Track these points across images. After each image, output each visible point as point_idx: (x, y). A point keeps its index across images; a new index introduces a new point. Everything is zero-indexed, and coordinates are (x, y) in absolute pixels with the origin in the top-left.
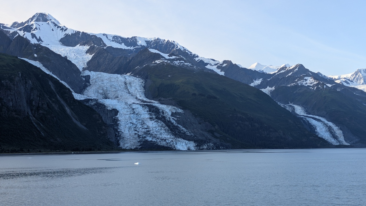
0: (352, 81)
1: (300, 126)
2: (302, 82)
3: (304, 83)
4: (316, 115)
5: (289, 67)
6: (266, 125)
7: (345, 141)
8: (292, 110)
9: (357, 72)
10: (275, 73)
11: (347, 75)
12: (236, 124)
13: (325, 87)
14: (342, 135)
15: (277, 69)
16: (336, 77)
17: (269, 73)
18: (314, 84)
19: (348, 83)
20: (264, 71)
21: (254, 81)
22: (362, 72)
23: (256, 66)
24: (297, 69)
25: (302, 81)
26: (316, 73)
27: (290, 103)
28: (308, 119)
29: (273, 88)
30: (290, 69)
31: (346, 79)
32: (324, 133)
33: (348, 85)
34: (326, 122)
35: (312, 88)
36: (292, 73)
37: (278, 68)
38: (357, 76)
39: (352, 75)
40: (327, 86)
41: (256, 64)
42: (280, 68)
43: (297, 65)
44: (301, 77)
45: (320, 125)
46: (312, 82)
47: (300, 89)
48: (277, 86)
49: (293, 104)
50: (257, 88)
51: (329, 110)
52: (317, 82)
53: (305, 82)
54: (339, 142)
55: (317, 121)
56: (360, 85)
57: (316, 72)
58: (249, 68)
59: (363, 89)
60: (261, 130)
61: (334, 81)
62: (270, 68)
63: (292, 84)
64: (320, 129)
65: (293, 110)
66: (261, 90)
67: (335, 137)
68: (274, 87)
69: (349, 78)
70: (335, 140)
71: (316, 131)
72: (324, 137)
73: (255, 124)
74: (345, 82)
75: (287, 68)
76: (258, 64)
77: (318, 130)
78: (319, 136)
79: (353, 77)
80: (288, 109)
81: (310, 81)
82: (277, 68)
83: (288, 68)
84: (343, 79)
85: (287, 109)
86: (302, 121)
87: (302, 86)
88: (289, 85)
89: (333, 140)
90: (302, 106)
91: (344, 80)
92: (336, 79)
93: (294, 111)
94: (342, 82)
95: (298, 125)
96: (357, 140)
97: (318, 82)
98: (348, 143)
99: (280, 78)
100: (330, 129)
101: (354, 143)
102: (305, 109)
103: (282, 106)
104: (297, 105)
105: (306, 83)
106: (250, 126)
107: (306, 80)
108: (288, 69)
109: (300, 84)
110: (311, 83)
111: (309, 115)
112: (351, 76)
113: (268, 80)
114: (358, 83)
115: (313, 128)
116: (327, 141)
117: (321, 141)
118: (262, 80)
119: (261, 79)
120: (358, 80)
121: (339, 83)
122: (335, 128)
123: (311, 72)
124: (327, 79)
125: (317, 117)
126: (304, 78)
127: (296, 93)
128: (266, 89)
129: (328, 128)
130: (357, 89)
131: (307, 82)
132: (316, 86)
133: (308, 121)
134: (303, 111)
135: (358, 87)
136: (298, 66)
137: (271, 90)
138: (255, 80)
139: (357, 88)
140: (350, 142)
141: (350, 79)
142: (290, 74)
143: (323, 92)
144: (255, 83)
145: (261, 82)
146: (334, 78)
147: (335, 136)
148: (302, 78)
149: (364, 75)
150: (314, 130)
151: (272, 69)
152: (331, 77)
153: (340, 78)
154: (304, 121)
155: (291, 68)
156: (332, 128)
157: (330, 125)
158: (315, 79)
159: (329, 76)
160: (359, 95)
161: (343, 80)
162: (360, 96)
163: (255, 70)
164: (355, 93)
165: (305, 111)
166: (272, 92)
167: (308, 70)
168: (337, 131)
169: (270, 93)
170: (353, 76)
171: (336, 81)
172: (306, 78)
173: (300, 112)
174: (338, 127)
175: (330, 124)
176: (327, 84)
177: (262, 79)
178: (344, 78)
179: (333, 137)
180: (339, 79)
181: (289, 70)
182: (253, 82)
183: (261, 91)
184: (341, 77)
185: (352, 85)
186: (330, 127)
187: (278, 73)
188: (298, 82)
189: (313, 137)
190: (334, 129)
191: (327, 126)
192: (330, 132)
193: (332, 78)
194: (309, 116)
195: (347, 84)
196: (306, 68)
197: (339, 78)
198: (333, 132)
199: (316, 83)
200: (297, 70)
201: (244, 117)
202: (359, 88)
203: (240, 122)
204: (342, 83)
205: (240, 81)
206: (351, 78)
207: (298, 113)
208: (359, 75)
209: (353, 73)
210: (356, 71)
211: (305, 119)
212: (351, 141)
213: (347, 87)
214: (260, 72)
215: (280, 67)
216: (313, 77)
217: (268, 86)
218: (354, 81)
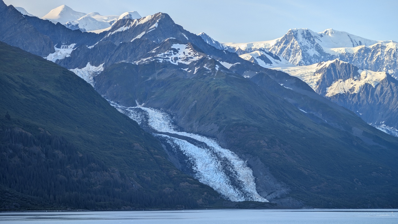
0: (276, 58)
1: (159, 157)
2: (168, 55)
3: (170, 57)
4: (196, 133)
5: (138, 20)
6: (81, 155)
7: (258, 193)
8: (142, 121)
9: (289, 36)
10: (105, 33)
11: (266, 42)
12: (11, 151)
13: (217, 69)
14: (252, 179)
15: (111, 23)
16: (243, 47)
17: (92, 32)
18: (194, 62)
19: (268, 61)
20: (81, 27)
21: (56, 49)
22: (300, 36)
23: (62, 14)
24: (156, 25)
25: (166, 53)
26: (199, 36)
27: (138, 103)
28: (177, 141)
29: (101, 68)
30: (140, 23)
31: (264, 51)
32: (211, 174)
33: (267, 66)
34: (218, 148)
35: (188, 70)
36: (144, 33)
37: (113, 22)
38: (289, 46)
39: (278, 44)
40: (222, 67)
41: (60, 9)
42: (116, 20)
43: (156, 15)
44: (164, 43)
45: (204, 155)
46: (189, 56)
47: (161, 73)
48: (110, 64)
49: (144, 106)
50: (62, 65)
51: (224, 121)
52: (199, 56)
53: (174, 56)
54: (245, 194)
55: (197, 148)
56: (293, 65)
57: (199, 34)
58: (44, 18)
59: (301, 76)
60: (68, 167)
61: (237, 55)
62: (94, 20)
63: (145, 59)
64: (204, 165)
65: (145, 120)
66: (71, 70)
67: (235, 183)
68: (101, 65)
69: (270, 51)
70: (237, 190)
71: (195, 168)
72: (211, 184)
73: (56, 152)
74: (262, 58)
75: (133, 22)
76: (67, 9)
77: (199, 167)
78: (201, 181)
79: (280, 47)
80: (133, 116)
81: (184, 53)
82: (109, 21)
83: (135, 21)
84: (258, 52)
85: (131, 117)
86: (163, 146)
87: (166, 65)
88: (137, 60)
89: (232, 190)
90: (165, 112)
91: (259, 53)
92: (242, 51)
93: (147, 122)
94: (255, 58)
95: (155, 156)
96: (284, 191)
97: (201, 57)
98: (265, 198)
99: (117, 44)
100: (227, 165)
101: (276, 198)
102: (172, 118)
103: (120, 110)
104: (155, 108)
105: (176, 59)
106: (43, 156)
107: (176, 51)
108: (135, 25)
109: (161, 61)
110: (187, 60)
111: (181, 131)
112: (276, 45)
113: (90, 47)
114: (289, 61)
115: (189, 161)
116: (219, 192)
117: (206, 193)
118: (75, 46)
119: (73, 45)
120: (289, 55)
121: (248, 59)
122: (237, 163)
123: (188, 33)
124: (222, 51)
125: (198, 138)
126: (172, 47)
127: (151, 80)
128: (83, 69)
129: (221, 163)
130: (286, 76)
131: (179, 57)
132: (197, 66)
133: (178, 147)
134: (167, 123)
135: (289, 71)
136: (158, 18)
137: (96, 73)
138: (59, 47)
139: (288, 73)
140: (269, 194)
141: (274, 52)
142: (139, 36)
143: (212, 79)
144: (59, 54)
145: (73, 52)
146: (237, 49)
147: (236, 180)
148: (165, 47)
149: (303, 44)
150: (191, 167)
151: (100, 22)
152: (232, 46)
153: (251, 49)
154: (168, 146)
155: (142, 22)
156: (230, 162)
157: (227, 156)
158: (196, 48)
159: (228, 44)
160: (291, 89)
161: (258, 54)
162: (292, 91)
163: (59, 23)
164: (282, 85)
165: (170, 122)
166: (97, 77)
167: (180, 28)
168: (242, 171)
169: (94, 78)
170: (280, 45)
171: (243, 56)
172: (175, 46)
173: (161, 125)
174: (244, 160)
175: (227, 153)
176: (221, 63)
177: (75, 44)
178: (260, 50)
179: (232, 185)
180: (249, 50)
181: (138, 25)
182: (53, 51)
183: (73, 74)
184: (253, 47)
185: (276, 65)
186: (226, 160)
187: (113, 33)
188: (158, 55)
189: (188, 184)
190: (236, 166)
191: (219, 158)
192: (225, 173)
193: (234, 48)
194: (180, 134)
195: (266, 63)
196: (176, 23)
197: (249, 49)
198: (232, 173)
199: (196, 58)
200: (155, 27)
201: (30, 134)
202: (292, 74)
203: (21, 146)
204: (255, 61)
205: (21, 48)
206: (274, 49)
207: (156, 128)
208: (293, 44)
209: (280, 39)
210: (286, 35)
211: (172, 141)
212: (271, 193)
213: (266, 69)
214: (69, 27)
215: (118, 18)
216: (192, 44)
217: (89, 63)
218: (281, 58)
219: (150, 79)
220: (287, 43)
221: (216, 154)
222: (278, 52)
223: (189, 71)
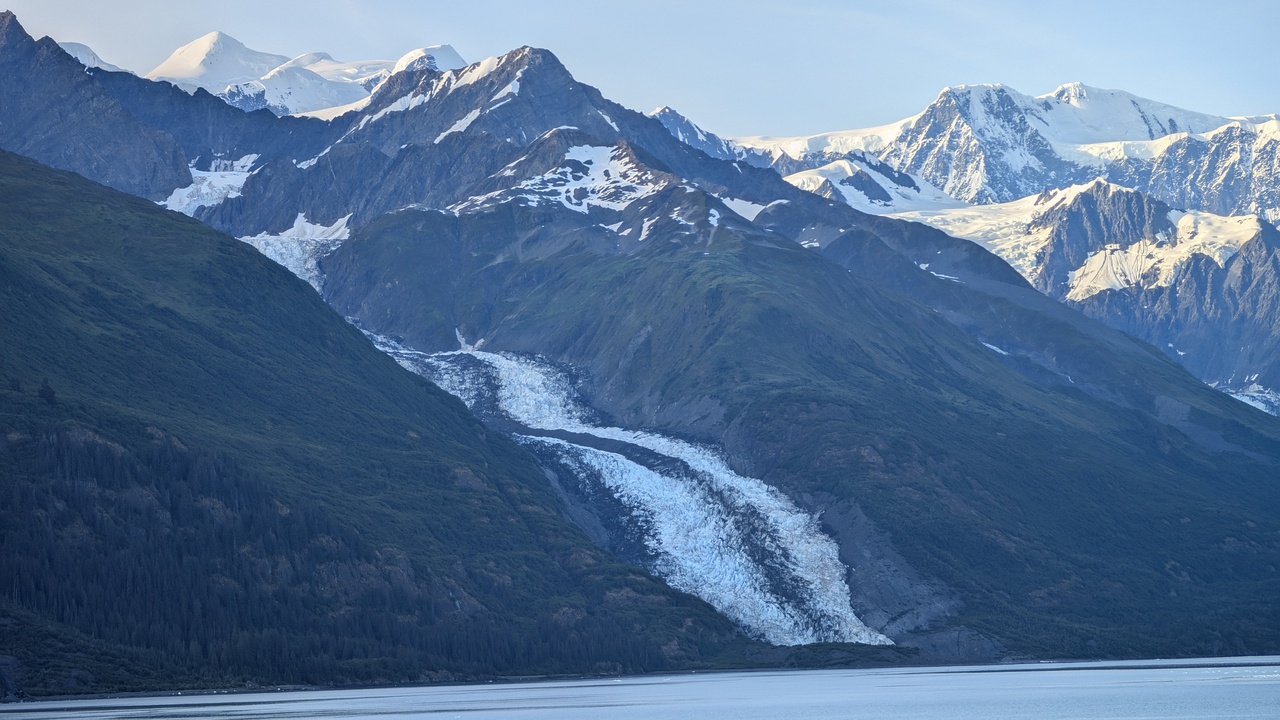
0: (904, 180)
1: (535, 509)
2: (554, 181)
3: (562, 189)
4: (652, 431)
5: (457, 73)
6: (285, 511)
7: (858, 615)
8: (480, 395)
9: (943, 109)
10: (352, 117)
11: (868, 132)
12: (60, 505)
13: (713, 221)
14: (837, 572)
15: (368, 86)
16: (796, 149)
17: (310, 115)
18: (639, 202)
19: (876, 193)
20: (272, 100)
21: (195, 173)
22: (978, 110)
23: (210, 60)
24: (513, 87)
25: (548, 176)
26: (654, 120)
27: (462, 340)
28: (593, 458)
29: (340, 230)
30: (462, 82)
31: (862, 159)
32: (705, 559)
33: (876, 208)
34: (724, 477)
35: (621, 229)
36: (474, 114)
37: (377, 80)
38: (943, 142)
39: (907, 136)
40: (730, 216)
41: (204, 44)
42: (385, 75)
43: (513, 54)
44: (542, 143)
45: (680, 501)
46: (624, 183)
47: (534, 240)
48: (369, 215)
49: (483, 349)
50: (217, 225)
51: (743, 387)
52: (655, 182)
53: (573, 186)
54: (816, 621)
55: (656, 476)
56: (959, 203)
57: (652, 111)
58: (153, 74)
59: (986, 236)
60: (245, 549)
61: (778, 177)
62: (313, 76)
63: (481, 199)
64: (683, 532)
65: (487, 394)
66: (246, 239)
67: (784, 587)
68: (342, 221)
69: (881, 158)
70: (789, 608)
71: (652, 543)
72: (705, 593)
73: (206, 502)
74: (859, 182)
75: (439, 79)
76: (226, 45)
77: (665, 539)
78: (675, 582)
79: (915, 147)
80: (449, 382)
81: (607, 173)
82: (362, 80)
83: (445, 76)
84: (845, 164)
85: (444, 384)
86: (550, 474)
87: (551, 213)
88: (455, 202)
89: (774, 607)
90: (552, 364)
91: (849, 168)
92: (792, 161)
93: (494, 400)
94: (837, 185)
95: (523, 508)
96: (941, 606)
97: (662, 185)
98: (881, 631)
99: (390, 150)
100: (754, 530)
101: (917, 631)
102: (573, 382)
103: (405, 364)
104: (518, 353)
105: (582, 194)
106: (165, 516)
107: (580, 169)
108: (445, 89)
109: (534, 201)
110: (616, 195)
111: (604, 425)
112: (902, 139)
113: (304, 165)
114: (947, 190)
116: (731, 615)
117: (689, 622)
118: (256, 164)
119: (249, 160)
120: (946, 171)
121: (812, 188)
122: (788, 523)
123: (616, 110)
124: (728, 163)
125: (660, 444)
126: (568, 157)
127: (504, 263)
128: (285, 235)
129: (736, 522)
130: (938, 237)
131: (590, 186)
132: (649, 214)
133: (595, 477)
134: (557, 400)
135: (945, 222)
136: (519, 64)
137: (325, 246)
138: (204, 166)
139: (942, 228)
140: (894, 620)
141: (895, 163)
142: (460, 126)
143: (699, 256)
144: (205, 189)
145: (251, 181)
146: (777, 155)
147: (787, 578)
148: (546, 156)
149: (988, 135)
150: (641, 538)
151: (333, 85)
152: (760, 146)
153: (821, 154)
154: (565, 473)
155: (470, 78)
156: (764, 520)
157: (754, 500)
158: (644, 159)
159: (746, 140)
160: (955, 279)
161: (843, 170)
162: (959, 286)
163: (201, 92)
164: (923, 267)
165: (569, 395)
166: (327, 259)
167: (590, 94)
168: (803, 546)
169: (319, 264)
170: (914, 139)
171: (796, 180)
172: (577, 153)
173: (538, 407)
174: (811, 511)
175: (754, 492)
176: (727, 201)
177: (254, 157)
178: (852, 157)
179: (772, 592)
180: (814, 160)
181: (457, 90)
182: (187, 181)
183: (252, 251)
184: (828, 150)
185: (905, 203)
186: (752, 512)
187: (376, 117)
188: (524, 184)
189: (632, 594)
190: (783, 533)
191: (731, 509)
192: (751, 554)
193: (767, 155)
194: (601, 433)
195: (872, 198)
196: (578, 78)
197: (814, 156)
198: (771, 555)
199: (647, 191)
200: (510, 95)
201: (119, 449)
202: (957, 231)
203: (91, 487)
204: (836, 192)
205: (83, 172)
206: (896, 153)
207: (523, 418)
208: (955, 135)
209: (914, 120)
210: (933, 107)
211: (576, 456)
212: (901, 615)
213: (872, 218)
214: (236, 102)
215: (390, 68)
216: (630, 144)
217: (301, 216)
218: (919, 180)
219: (500, 260)
220: (936, 131)
221: (718, 497)
222: (908, 162)
223: (626, 233)
